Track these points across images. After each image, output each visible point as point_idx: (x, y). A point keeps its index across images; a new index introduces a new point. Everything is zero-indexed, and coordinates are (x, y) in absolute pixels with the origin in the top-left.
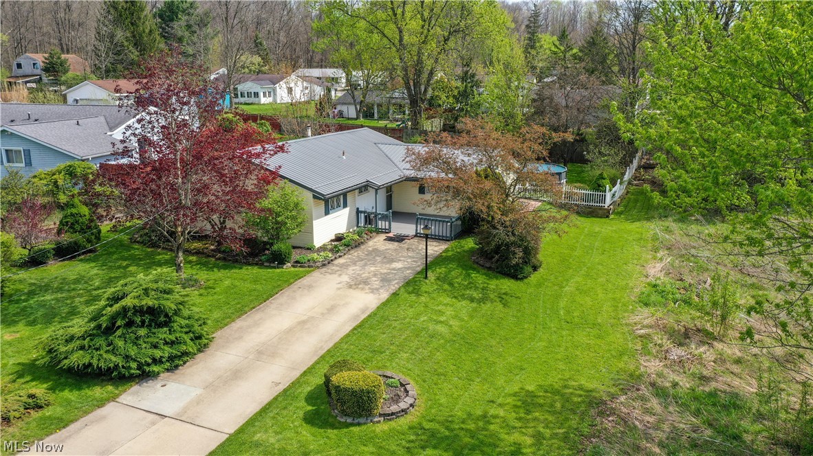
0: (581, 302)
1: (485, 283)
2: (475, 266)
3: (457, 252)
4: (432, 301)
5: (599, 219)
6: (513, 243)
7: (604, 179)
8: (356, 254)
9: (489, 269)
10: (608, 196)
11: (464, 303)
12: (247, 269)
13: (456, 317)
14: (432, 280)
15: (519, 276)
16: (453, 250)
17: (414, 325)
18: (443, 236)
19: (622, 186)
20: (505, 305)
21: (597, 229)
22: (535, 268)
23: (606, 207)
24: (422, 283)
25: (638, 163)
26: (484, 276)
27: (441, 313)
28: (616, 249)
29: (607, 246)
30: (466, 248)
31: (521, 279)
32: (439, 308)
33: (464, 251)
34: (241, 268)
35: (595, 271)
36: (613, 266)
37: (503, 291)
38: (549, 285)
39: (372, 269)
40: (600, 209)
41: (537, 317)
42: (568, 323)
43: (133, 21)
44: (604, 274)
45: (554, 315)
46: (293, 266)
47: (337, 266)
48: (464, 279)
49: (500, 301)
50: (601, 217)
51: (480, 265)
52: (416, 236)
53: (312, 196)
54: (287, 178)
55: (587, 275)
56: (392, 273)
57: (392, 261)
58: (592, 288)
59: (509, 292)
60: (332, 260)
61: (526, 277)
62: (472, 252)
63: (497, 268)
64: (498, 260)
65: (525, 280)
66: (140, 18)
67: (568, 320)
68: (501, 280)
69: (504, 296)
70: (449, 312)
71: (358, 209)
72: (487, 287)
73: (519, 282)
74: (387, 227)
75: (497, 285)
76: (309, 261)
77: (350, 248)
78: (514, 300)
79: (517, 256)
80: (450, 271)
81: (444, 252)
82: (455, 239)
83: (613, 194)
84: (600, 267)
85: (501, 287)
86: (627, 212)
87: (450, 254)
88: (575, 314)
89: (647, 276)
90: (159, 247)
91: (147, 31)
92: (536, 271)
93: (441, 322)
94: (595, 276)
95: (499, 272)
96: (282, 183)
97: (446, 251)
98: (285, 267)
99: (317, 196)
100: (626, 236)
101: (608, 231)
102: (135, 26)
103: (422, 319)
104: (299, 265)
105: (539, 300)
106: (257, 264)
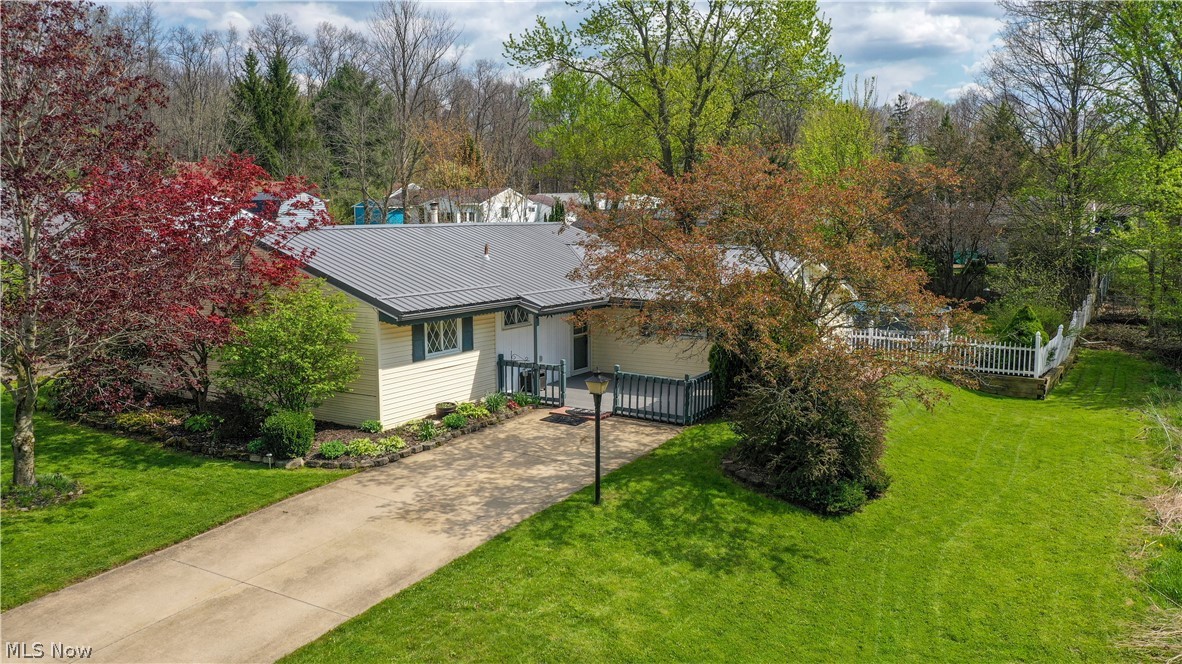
0: (989, 581)
1: (743, 520)
2: (728, 480)
3: (693, 449)
4: (591, 560)
5: (1021, 401)
6: (818, 427)
7: (1030, 320)
8: (464, 445)
9: (760, 487)
10: (1041, 353)
11: (674, 569)
12: (211, 467)
13: (636, 608)
14: (611, 509)
15: (830, 508)
16: (683, 444)
17: (509, 627)
18: (669, 416)
19: (1068, 339)
20: (784, 580)
21: (1018, 420)
22: (873, 492)
23: (1036, 377)
24: (583, 513)
25: (1092, 313)
26: (744, 505)
27: (603, 593)
28: (1068, 458)
29: (1045, 452)
30: (716, 440)
31: (837, 515)
32: (603, 579)
33: (708, 447)
34: (198, 466)
35: (1020, 504)
36: (1064, 495)
37: (786, 543)
38: (907, 532)
39: (482, 477)
40: (1024, 381)
41: (868, 616)
42: (953, 638)
43: (276, 109)
44: (1043, 511)
45: (916, 615)
46: (308, 465)
47: (407, 467)
48: (693, 509)
49: (774, 569)
50: (1025, 398)
51: (739, 478)
52: (612, 415)
53: (375, 316)
54: (324, 275)
55: (1002, 514)
56: (523, 488)
57: (537, 461)
58: (1017, 546)
59: (802, 545)
60: (402, 456)
61: (849, 512)
62: (726, 450)
63: (778, 487)
64: (778, 468)
65: (847, 519)
66: (287, 105)
67: (955, 632)
68: (786, 516)
69: (786, 557)
70: (626, 591)
71: (501, 357)
72: (746, 531)
73: (830, 521)
74: (556, 396)
75: (772, 528)
76: (347, 454)
77: (459, 432)
78: (810, 565)
79: (826, 458)
80: (662, 488)
81: (662, 447)
82: (696, 422)
83: (1050, 352)
84: (1034, 497)
85: (781, 532)
86: (1079, 391)
87: (675, 451)
88: (974, 615)
89: (1156, 523)
90: (75, 418)
91: (297, 124)
92: (877, 497)
93: (592, 621)
94: (1022, 517)
95: (783, 497)
96: (307, 283)
97: (670, 444)
98: (289, 465)
99: (389, 316)
100: (1085, 433)
101: (1043, 423)
102: (277, 116)
103: (541, 610)
104: (321, 462)
105: (877, 570)
106: (236, 458)
